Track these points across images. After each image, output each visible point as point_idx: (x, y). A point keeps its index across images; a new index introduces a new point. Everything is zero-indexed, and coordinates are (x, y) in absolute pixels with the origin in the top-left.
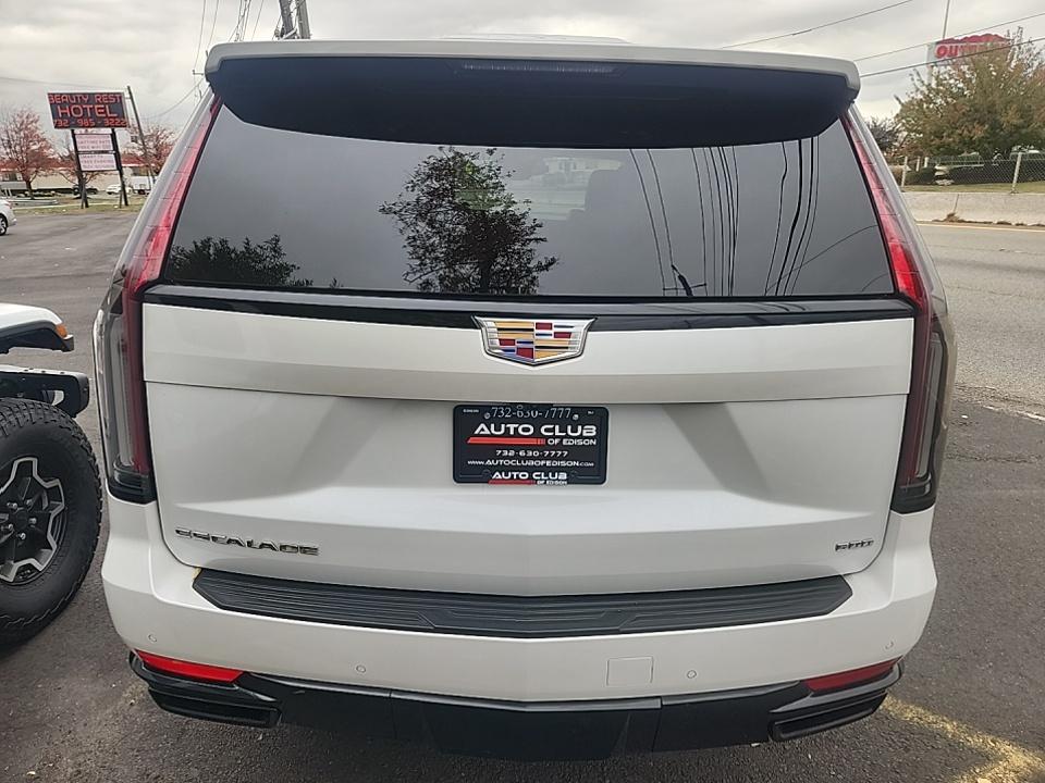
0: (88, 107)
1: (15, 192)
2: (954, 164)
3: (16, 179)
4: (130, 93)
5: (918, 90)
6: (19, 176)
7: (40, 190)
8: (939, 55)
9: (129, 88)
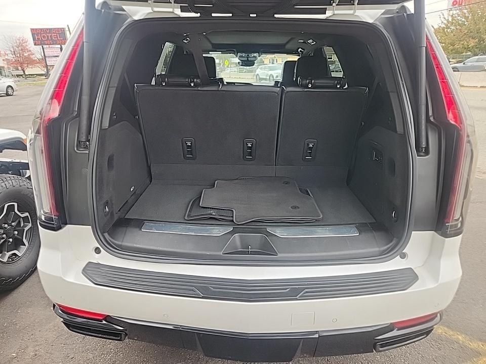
0: (49, 35)
1: (18, 76)
2: (459, 58)
3: (18, 70)
4: (69, 28)
5: (443, 22)
6: (20, 68)
7: (29, 75)
8: (453, 5)
9: (68, 26)
